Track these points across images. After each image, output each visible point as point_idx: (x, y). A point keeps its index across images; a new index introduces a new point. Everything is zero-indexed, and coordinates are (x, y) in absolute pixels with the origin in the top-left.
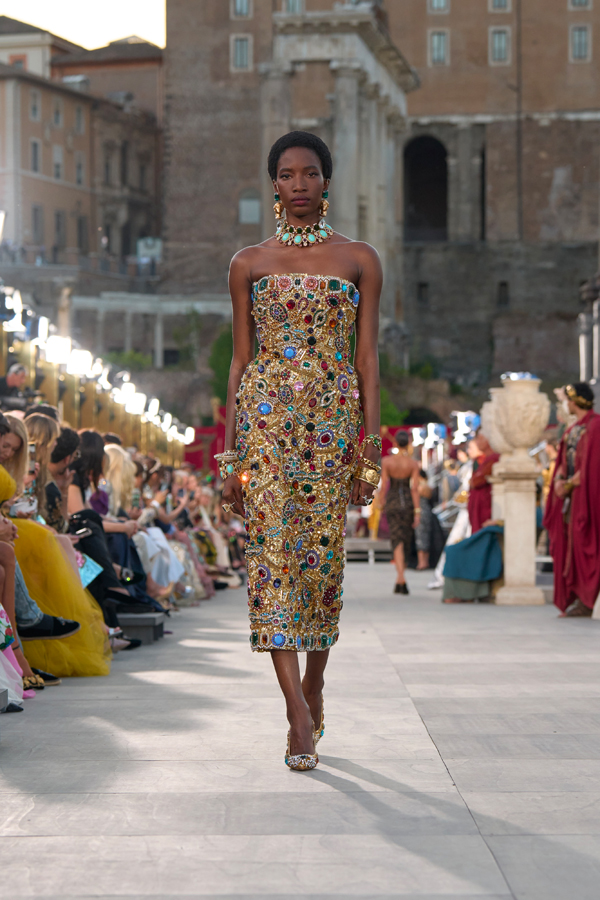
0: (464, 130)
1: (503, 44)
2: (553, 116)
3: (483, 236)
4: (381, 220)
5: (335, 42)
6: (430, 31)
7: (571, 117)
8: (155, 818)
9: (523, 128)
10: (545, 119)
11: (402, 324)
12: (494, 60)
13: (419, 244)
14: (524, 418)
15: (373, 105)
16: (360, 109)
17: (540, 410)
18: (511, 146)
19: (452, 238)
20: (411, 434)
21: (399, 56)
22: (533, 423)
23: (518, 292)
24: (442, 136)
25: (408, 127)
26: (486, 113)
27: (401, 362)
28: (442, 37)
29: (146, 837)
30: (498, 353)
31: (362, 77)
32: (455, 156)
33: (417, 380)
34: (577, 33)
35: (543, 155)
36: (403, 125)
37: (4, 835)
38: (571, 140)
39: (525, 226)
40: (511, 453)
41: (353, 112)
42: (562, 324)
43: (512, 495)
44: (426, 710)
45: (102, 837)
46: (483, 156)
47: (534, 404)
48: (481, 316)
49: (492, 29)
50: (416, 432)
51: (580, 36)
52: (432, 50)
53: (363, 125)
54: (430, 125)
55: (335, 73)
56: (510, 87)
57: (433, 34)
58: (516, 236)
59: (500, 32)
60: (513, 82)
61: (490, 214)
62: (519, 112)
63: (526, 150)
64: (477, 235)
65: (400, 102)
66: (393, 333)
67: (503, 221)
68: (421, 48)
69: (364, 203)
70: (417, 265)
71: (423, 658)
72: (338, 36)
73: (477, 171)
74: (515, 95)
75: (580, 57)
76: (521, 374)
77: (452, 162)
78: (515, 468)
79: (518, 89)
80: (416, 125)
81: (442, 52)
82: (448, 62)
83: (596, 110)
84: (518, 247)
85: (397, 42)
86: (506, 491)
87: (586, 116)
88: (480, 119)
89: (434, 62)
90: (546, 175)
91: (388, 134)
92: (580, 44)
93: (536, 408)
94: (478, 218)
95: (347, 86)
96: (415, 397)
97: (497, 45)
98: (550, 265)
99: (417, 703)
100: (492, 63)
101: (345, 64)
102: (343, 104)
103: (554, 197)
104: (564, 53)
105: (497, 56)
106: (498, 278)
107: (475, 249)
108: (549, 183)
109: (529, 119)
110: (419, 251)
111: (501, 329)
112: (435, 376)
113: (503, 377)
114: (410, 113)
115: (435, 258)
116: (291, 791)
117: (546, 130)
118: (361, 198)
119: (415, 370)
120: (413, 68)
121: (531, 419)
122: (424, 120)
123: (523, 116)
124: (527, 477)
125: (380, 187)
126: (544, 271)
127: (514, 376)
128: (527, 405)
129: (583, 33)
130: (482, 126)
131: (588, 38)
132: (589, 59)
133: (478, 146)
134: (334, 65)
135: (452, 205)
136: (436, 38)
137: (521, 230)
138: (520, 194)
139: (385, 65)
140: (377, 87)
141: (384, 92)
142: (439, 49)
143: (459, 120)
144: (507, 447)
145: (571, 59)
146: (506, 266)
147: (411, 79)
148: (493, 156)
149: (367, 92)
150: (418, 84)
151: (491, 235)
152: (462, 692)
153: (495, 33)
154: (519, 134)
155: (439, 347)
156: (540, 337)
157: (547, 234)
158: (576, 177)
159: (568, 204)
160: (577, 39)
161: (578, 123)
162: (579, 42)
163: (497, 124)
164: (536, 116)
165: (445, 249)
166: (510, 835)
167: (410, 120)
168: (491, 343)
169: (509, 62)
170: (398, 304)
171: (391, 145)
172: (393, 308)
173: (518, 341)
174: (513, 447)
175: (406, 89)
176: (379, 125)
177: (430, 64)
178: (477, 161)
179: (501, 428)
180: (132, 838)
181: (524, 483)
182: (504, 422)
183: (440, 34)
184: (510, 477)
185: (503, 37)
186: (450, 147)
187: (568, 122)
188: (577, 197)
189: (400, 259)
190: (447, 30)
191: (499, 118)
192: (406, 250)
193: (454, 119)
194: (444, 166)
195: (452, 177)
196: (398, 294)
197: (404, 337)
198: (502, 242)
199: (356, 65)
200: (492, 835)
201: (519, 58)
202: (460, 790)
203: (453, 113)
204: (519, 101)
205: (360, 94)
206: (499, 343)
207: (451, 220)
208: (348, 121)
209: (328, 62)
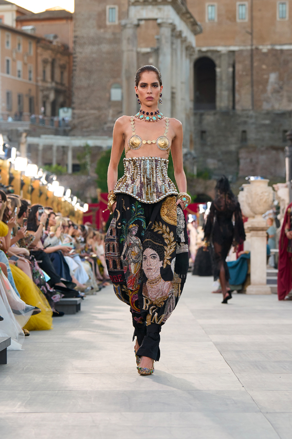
0: (224, 54)
1: (244, 11)
2: (269, 47)
3: (234, 107)
4: (183, 99)
5: (160, 9)
6: (207, 4)
7: (278, 47)
8: (93, 403)
9: (254, 53)
10: (265, 49)
11: (193, 152)
12: (240, 19)
13: (202, 111)
14: (261, 200)
15: (179, 41)
16: (172, 43)
17: (268, 195)
18: (248, 62)
19: (218, 109)
20: (199, 207)
21: (192, 17)
22: (265, 202)
23: (252, 135)
24: (213, 57)
25: (196, 52)
26: (235, 45)
27: (193, 170)
28: (213, 7)
29: (91, 413)
30: (241, 166)
31: (173, 28)
32: (220, 67)
33: (201, 180)
34: (281, 6)
35: (264, 67)
36: (194, 51)
37: (17, 412)
38: (278, 59)
39: (254, 102)
40: (254, 217)
41: (169, 45)
42: (274, 152)
43: (254, 238)
44: (222, 348)
45: (68, 413)
46: (234, 67)
47: (266, 192)
48: (233, 148)
49: (238, 3)
50: (201, 206)
51: (282, 7)
52: (208, 14)
53: (173, 51)
54: (207, 51)
55: (159, 25)
56: (247, 32)
57: (209, 6)
58: (251, 108)
59: (242, 5)
60: (249, 30)
61: (237, 96)
62: (252, 45)
63: (255, 64)
64: (231, 107)
65: (192, 39)
66: (189, 156)
67: (244, 100)
68: (202, 13)
69: (174, 90)
70: (200, 121)
71: (215, 322)
72: (161, 7)
73: (231, 75)
74: (250, 37)
75: (283, 18)
76: (256, 177)
77: (218, 70)
78: (256, 225)
79: (251, 34)
80: (200, 51)
81: (213, 15)
82: (216, 20)
83: (290, 44)
84: (251, 113)
85: (191, 10)
86: (251, 236)
87: (286, 47)
88: (232, 48)
89: (209, 20)
90: (265, 77)
91: (186, 56)
92: (282, 11)
93: (266, 194)
94: (231, 99)
95: (166, 32)
96: (200, 189)
97: (241, 11)
98: (267, 122)
99: (216, 344)
100: (238, 20)
101: (165, 20)
102: (163, 41)
103: (269, 88)
104: (274, 16)
105: (241, 17)
106: (241, 128)
107: (230, 114)
108: (267, 81)
109: (257, 49)
110: (202, 115)
111: (243, 154)
112: (210, 178)
113: (247, 178)
114: (197, 45)
115: (209, 118)
116: (160, 389)
117: (265, 54)
118: (172, 88)
119: (199, 175)
120: (199, 23)
121: (264, 200)
122: (204, 49)
123: (254, 47)
124: (262, 229)
125: (182, 83)
126: (264, 125)
127: (252, 178)
128: (262, 193)
129: (284, 6)
130: (233, 52)
131: (286, 8)
132: (287, 19)
133: (231, 62)
134: (159, 21)
135: (218, 92)
136: (210, 8)
137: (253, 105)
138: (252, 86)
139: (185, 21)
140: (181, 32)
141: (184, 35)
142: (211, 13)
143: (222, 49)
144: (252, 214)
145: (278, 19)
146: (245, 123)
147: (198, 28)
148: (239, 67)
149: (176, 34)
150: (201, 31)
151: (238, 107)
152: (238, 339)
153: (240, 5)
154: (252, 56)
155: (212, 163)
156: (263, 159)
157: (266, 107)
158: (280, 78)
159: (277, 91)
160: (281, 9)
161: (282, 51)
162: (282, 10)
163: (241, 51)
164: (260, 47)
165: (215, 114)
166: (276, 413)
167: (197, 49)
168: (238, 161)
169: (247, 20)
170: (191, 141)
171: (188, 61)
172: (188, 143)
173: (251, 160)
174: (255, 214)
175: (195, 33)
176: (182, 51)
177: (207, 21)
178: (231, 70)
179: (249, 204)
180: (83, 414)
181: (261, 233)
182: (250, 201)
183: (212, 6)
184: (253, 229)
185: (244, 7)
186: (217, 62)
187: (276, 50)
188: (281, 88)
189: (192, 119)
190: (216, 4)
191: (242, 48)
192: (195, 114)
193: (219, 48)
194: (214, 72)
195: (218, 78)
196: (191, 136)
197: (194, 158)
198: (243, 110)
199: (170, 21)
200: (267, 413)
201: (252, 18)
202: (246, 389)
203: (218, 45)
204: (252, 40)
205: (172, 36)
206: (242, 161)
207: (218, 99)
208: (166, 49)
209: (156, 19)
